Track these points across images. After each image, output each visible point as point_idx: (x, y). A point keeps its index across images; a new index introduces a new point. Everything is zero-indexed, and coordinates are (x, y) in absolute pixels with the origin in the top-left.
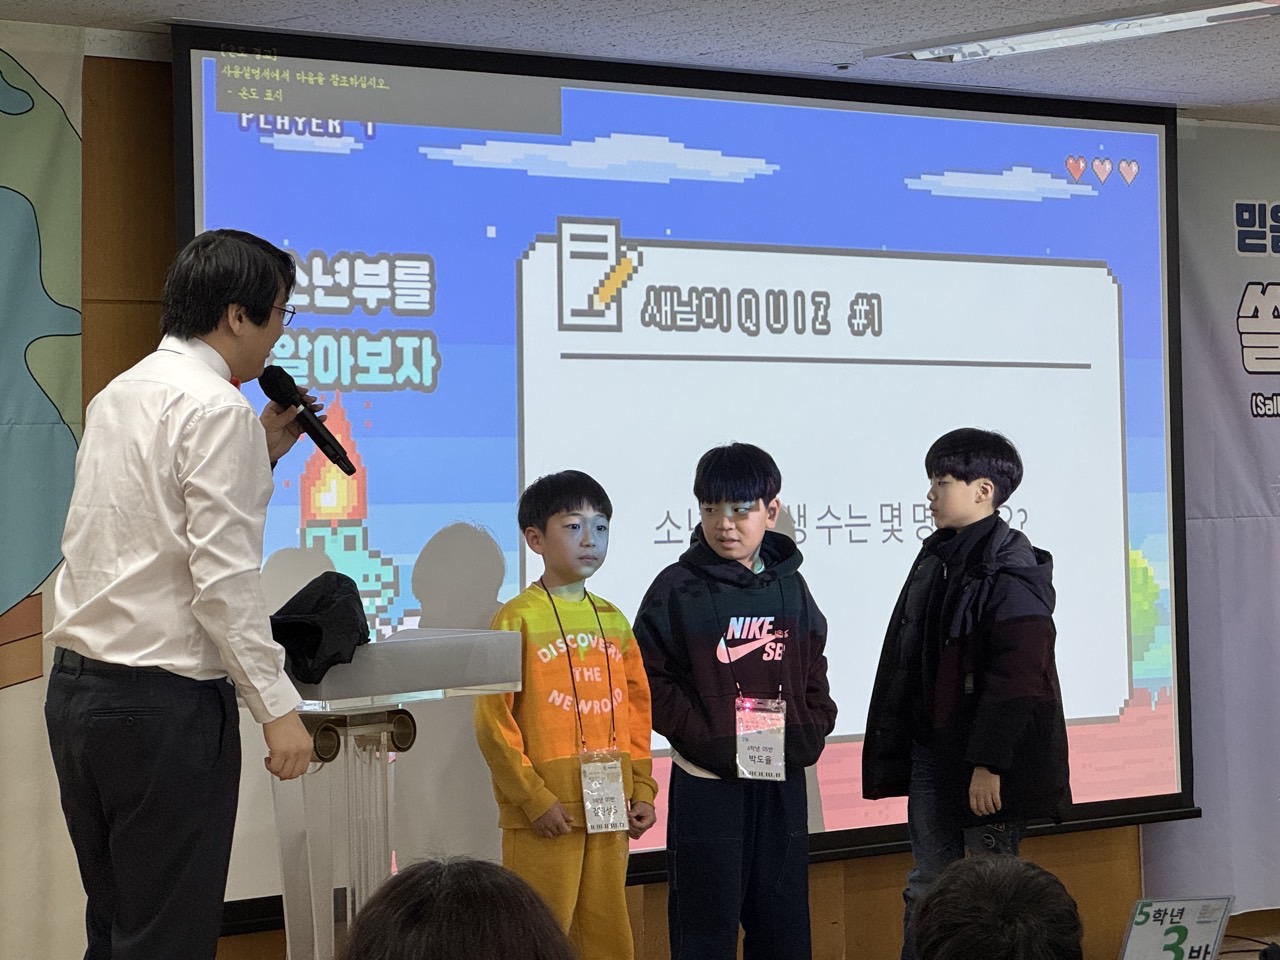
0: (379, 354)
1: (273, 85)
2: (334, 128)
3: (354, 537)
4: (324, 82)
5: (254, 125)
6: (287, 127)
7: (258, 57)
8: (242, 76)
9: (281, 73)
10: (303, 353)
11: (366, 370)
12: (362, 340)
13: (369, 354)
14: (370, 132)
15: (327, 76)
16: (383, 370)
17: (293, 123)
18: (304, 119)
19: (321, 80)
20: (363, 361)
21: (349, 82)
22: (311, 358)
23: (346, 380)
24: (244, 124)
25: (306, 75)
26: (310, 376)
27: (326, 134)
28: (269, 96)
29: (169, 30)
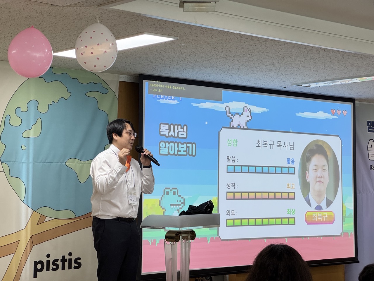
0: (183, 148)
1: (160, 88)
2: (173, 98)
3: (175, 192)
4: (171, 88)
5: (156, 97)
6: (163, 98)
7: (157, 82)
8: (154, 86)
9: (162, 86)
10: (167, 147)
11: (180, 151)
12: (180, 144)
13: (181, 147)
14: (181, 99)
15: (172, 87)
16: (184, 151)
17: (164, 97)
18: (167, 96)
19: (171, 87)
20: (180, 149)
21: (177, 88)
22: (169, 148)
23: (176, 153)
24: (154, 97)
25: (168, 86)
26: (168, 152)
27: (171, 99)
28: (159, 91)
29: (139, 75)
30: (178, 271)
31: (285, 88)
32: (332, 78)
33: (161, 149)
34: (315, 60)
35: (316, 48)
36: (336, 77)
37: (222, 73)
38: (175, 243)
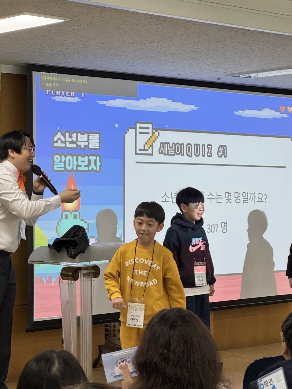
0: (84, 161)
1: (56, 82)
2: (73, 95)
3: (76, 215)
4: (70, 81)
5: (50, 93)
6: (59, 94)
7: (51, 74)
8: (47, 79)
9: (58, 79)
10: (63, 161)
11: (80, 166)
12: (79, 157)
13: (82, 161)
14: (83, 96)
15: (71, 80)
16: (85, 166)
17: (61, 93)
18: (64, 92)
19: (69, 81)
20: (80, 163)
21: (77, 81)
22: (65, 162)
23: (75, 169)
24: (47, 93)
25: (65, 79)
26: (65, 167)
27: (70, 96)
28: (54, 85)
29: (26, 65)
30: (77, 316)
31: (219, 79)
32: (277, 67)
33: (55, 163)
34: (251, 45)
35: (249, 30)
36: (281, 66)
37: (134, 62)
38: (73, 281)
